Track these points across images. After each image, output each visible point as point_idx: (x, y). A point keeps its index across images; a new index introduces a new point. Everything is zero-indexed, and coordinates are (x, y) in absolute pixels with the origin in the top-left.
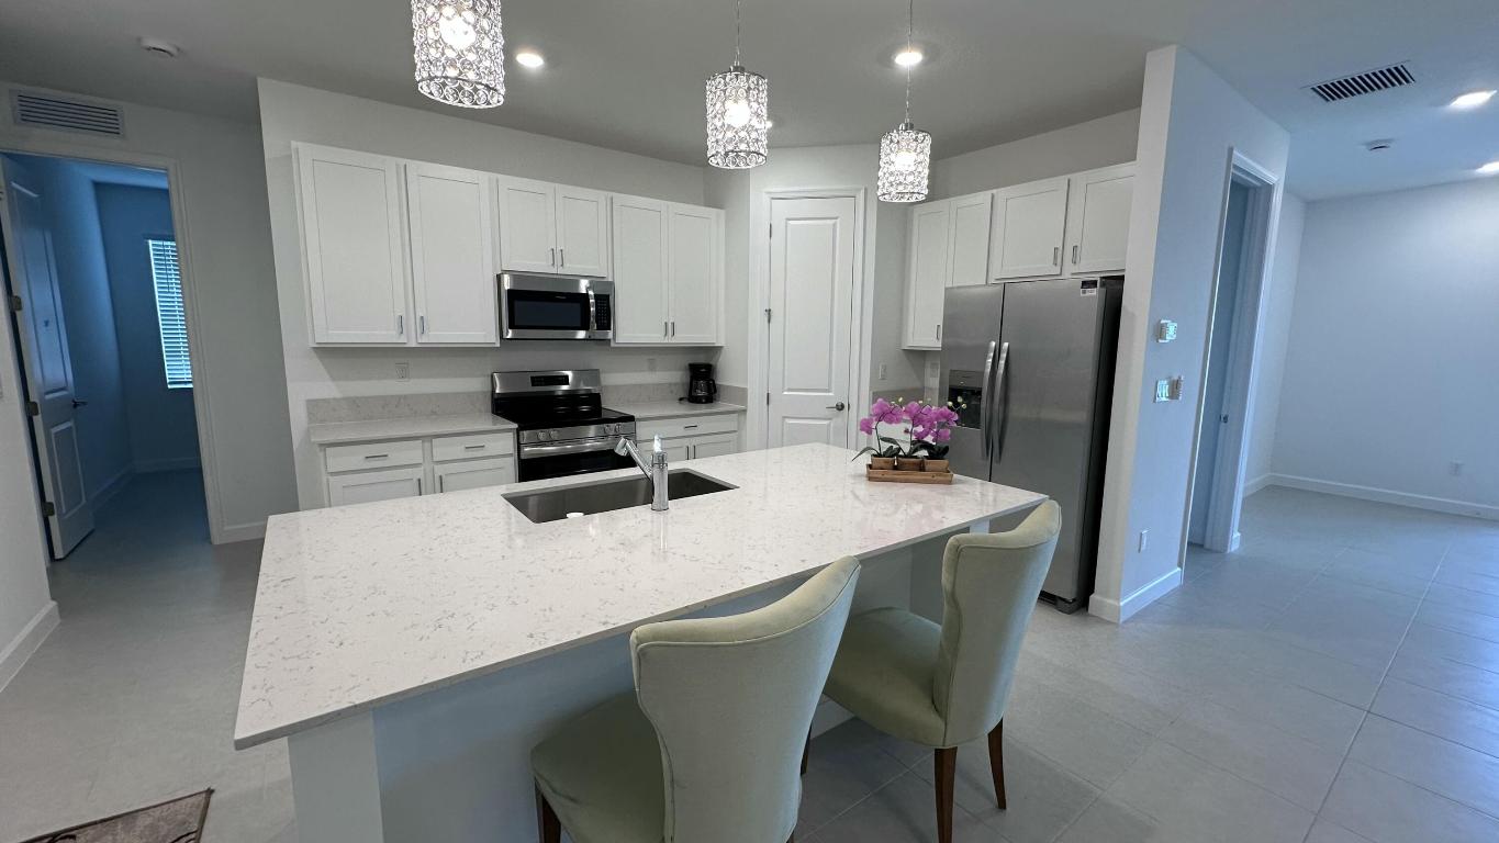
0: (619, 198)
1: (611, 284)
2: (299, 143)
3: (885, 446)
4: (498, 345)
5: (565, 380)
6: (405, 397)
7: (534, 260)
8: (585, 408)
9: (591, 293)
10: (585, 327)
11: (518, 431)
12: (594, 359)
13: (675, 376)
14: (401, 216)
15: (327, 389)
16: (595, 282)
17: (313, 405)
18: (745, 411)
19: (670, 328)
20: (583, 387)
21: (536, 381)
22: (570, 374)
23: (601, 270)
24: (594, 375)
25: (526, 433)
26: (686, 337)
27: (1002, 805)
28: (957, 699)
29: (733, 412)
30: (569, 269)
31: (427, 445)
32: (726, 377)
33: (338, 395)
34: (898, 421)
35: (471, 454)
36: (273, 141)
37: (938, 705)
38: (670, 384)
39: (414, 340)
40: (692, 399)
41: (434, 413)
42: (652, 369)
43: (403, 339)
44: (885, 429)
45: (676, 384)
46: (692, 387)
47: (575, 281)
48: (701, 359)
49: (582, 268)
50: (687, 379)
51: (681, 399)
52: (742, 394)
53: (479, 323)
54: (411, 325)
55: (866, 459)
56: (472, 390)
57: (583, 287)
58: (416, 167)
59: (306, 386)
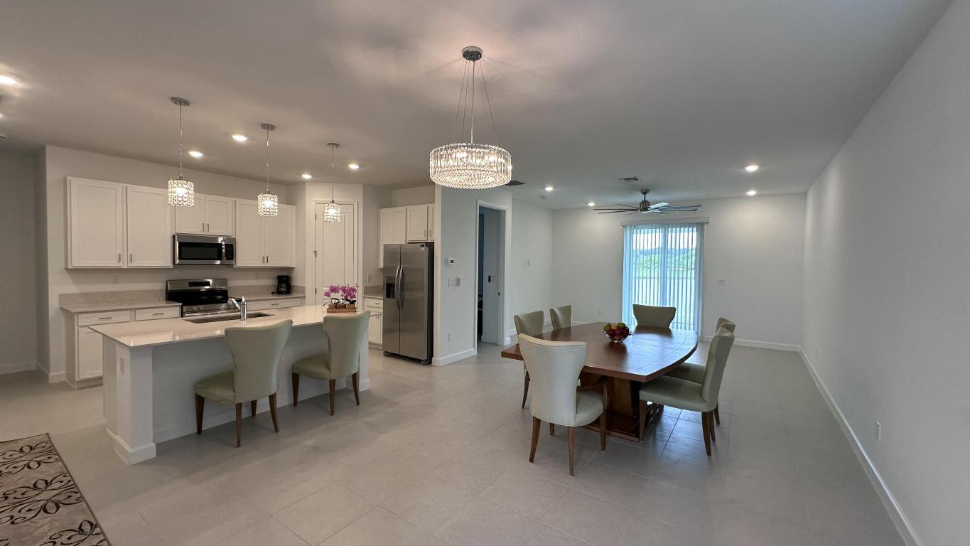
0: (239, 201)
1: (234, 240)
2: (71, 178)
3: (334, 301)
4: (172, 267)
5: (208, 284)
6: (117, 292)
7: (193, 228)
8: (219, 297)
9: (223, 243)
10: (220, 258)
11: (182, 306)
12: (224, 273)
13: (270, 282)
14: (123, 208)
15: (72, 289)
16: (227, 238)
17: (63, 297)
18: (305, 297)
19: (266, 259)
20: (218, 287)
21: (191, 284)
22: (211, 281)
23: (229, 233)
24: (225, 281)
25: (185, 307)
26: (274, 263)
27: (358, 404)
28: (333, 365)
29: (298, 298)
30: (212, 232)
31: (133, 313)
32: (296, 282)
33: (79, 292)
34: (338, 292)
35: (154, 318)
36: (52, 174)
37: (328, 368)
38: (267, 286)
39: (126, 264)
40: (279, 292)
41: (132, 300)
42: (257, 278)
43: (120, 264)
44: (333, 295)
45: (270, 286)
46: (279, 286)
47: (216, 238)
48: (285, 274)
49: (219, 231)
50: (276, 283)
51: (273, 293)
52: (303, 289)
53: (162, 256)
54: (124, 257)
55: (327, 307)
56: (155, 289)
57: (220, 240)
58: (132, 188)
59: (59, 288)
